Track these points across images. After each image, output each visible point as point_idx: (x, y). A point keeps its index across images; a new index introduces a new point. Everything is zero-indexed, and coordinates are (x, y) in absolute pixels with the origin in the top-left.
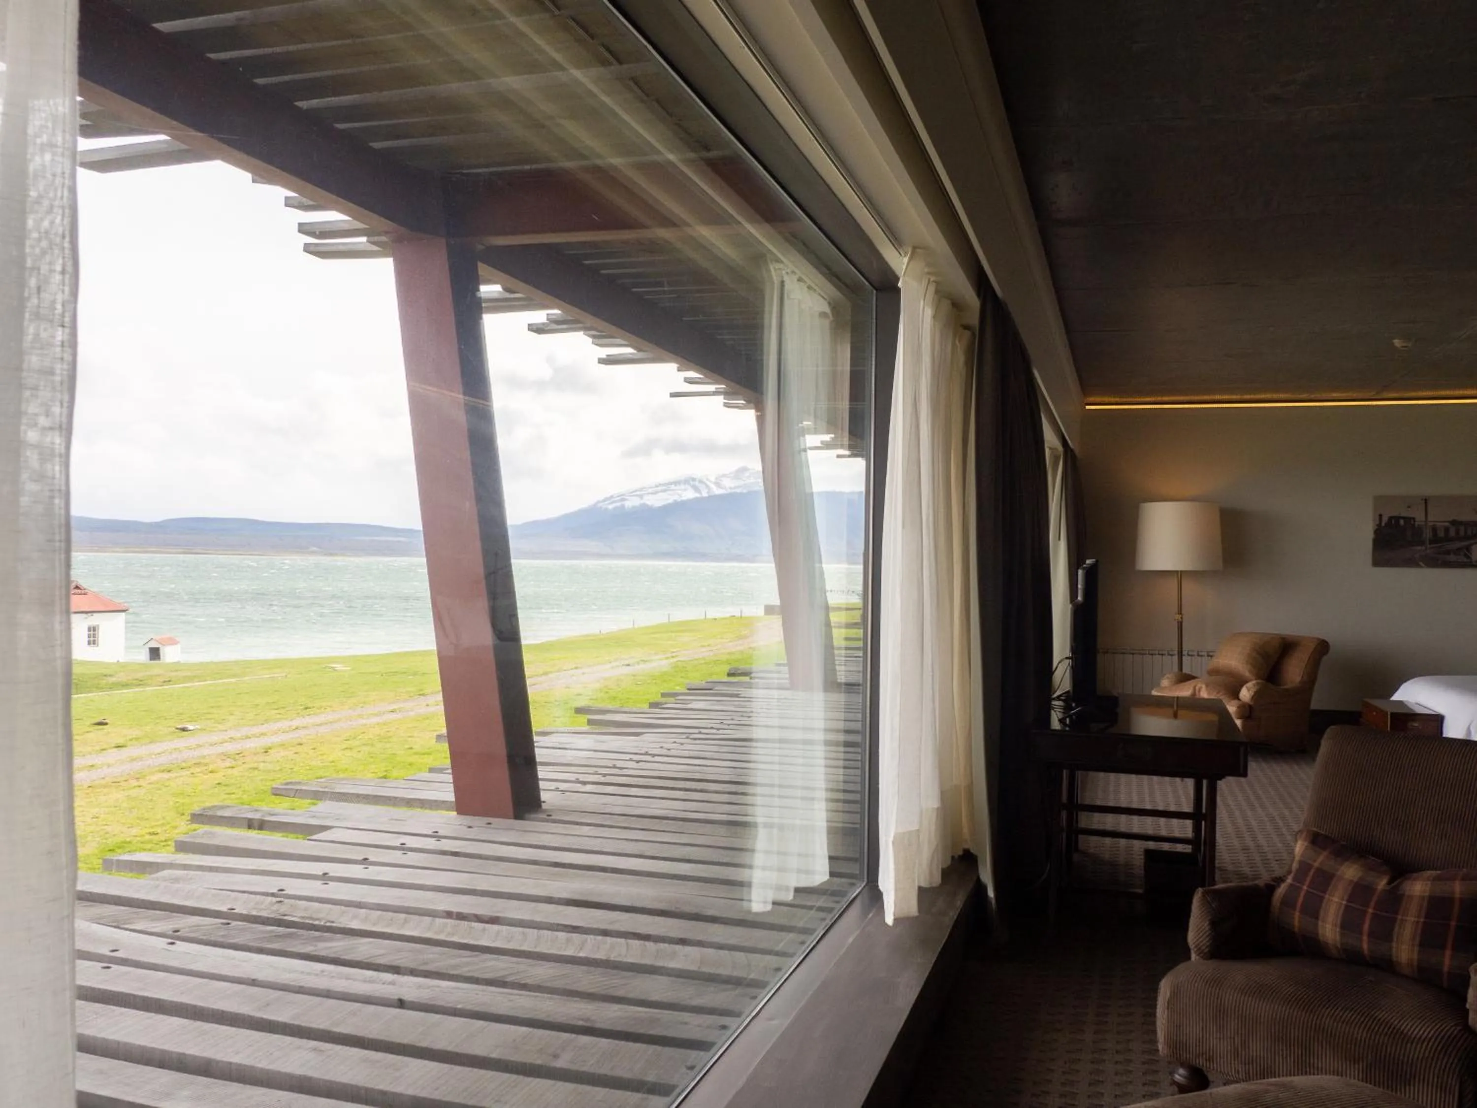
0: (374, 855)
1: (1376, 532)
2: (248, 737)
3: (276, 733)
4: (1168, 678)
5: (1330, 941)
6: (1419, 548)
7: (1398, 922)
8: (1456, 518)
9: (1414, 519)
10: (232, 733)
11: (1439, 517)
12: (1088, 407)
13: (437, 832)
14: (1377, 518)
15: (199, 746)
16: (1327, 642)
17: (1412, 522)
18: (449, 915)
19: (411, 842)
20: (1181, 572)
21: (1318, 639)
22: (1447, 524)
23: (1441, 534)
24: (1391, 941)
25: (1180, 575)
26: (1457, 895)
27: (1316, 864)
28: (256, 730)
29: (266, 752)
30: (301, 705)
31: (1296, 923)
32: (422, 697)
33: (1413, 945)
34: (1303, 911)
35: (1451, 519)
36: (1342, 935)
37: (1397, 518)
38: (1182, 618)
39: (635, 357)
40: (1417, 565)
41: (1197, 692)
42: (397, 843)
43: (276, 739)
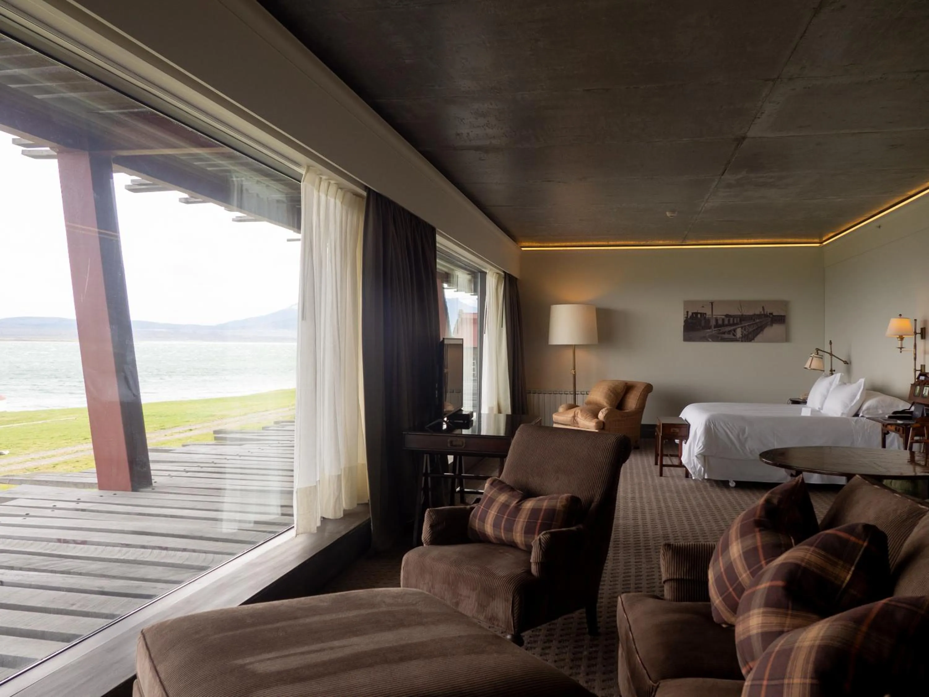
0: (32, 512)
1: (685, 321)
2: (43, 458)
3: (63, 455)
4: (563, 407)
5: (490, 534)
6: (709, 330)
7: (516, 521)
8: (728, 313)
9: (705, 314)
10: (33, 456)
11: (719, 313)
12: (523, 249)
13: (79, 499)
14: (686, 313)
15: (9, 464)
16: (650, 385)
17: (705, 316)
18: (59, 541)
19: (59, 505)
20: (575, 345)
21: (646, 383)
22: (723, 317)
23: (720, 322)
24: (512, 532)
25: (574, 347)
26: (544, 508)
27: (489, 495)
28: (50, 453)
29: (54, 467)
30: (82, 437)
31: (477, 525)
32: (162, 430)
33: (522, 533)
34: (479, 520)
35: (725, 314)
36: (494, 531)
37: (697, 314)
38: (575, 372)
39: (246, 218)
40: (708, 341)
41: (576, 415)
42: (51, 506)
43: (62, 459)
